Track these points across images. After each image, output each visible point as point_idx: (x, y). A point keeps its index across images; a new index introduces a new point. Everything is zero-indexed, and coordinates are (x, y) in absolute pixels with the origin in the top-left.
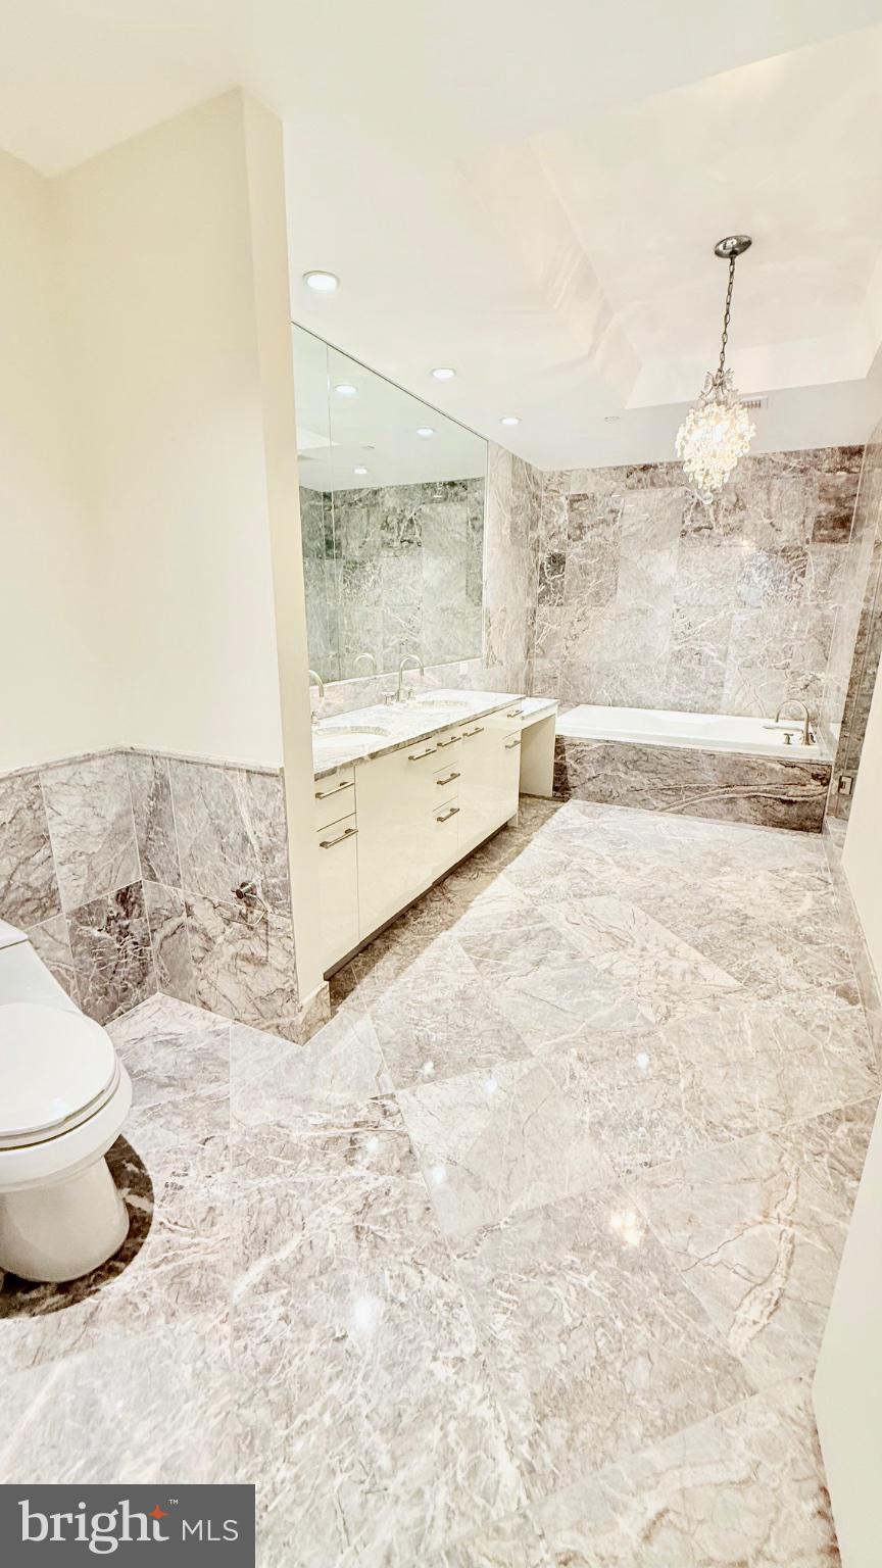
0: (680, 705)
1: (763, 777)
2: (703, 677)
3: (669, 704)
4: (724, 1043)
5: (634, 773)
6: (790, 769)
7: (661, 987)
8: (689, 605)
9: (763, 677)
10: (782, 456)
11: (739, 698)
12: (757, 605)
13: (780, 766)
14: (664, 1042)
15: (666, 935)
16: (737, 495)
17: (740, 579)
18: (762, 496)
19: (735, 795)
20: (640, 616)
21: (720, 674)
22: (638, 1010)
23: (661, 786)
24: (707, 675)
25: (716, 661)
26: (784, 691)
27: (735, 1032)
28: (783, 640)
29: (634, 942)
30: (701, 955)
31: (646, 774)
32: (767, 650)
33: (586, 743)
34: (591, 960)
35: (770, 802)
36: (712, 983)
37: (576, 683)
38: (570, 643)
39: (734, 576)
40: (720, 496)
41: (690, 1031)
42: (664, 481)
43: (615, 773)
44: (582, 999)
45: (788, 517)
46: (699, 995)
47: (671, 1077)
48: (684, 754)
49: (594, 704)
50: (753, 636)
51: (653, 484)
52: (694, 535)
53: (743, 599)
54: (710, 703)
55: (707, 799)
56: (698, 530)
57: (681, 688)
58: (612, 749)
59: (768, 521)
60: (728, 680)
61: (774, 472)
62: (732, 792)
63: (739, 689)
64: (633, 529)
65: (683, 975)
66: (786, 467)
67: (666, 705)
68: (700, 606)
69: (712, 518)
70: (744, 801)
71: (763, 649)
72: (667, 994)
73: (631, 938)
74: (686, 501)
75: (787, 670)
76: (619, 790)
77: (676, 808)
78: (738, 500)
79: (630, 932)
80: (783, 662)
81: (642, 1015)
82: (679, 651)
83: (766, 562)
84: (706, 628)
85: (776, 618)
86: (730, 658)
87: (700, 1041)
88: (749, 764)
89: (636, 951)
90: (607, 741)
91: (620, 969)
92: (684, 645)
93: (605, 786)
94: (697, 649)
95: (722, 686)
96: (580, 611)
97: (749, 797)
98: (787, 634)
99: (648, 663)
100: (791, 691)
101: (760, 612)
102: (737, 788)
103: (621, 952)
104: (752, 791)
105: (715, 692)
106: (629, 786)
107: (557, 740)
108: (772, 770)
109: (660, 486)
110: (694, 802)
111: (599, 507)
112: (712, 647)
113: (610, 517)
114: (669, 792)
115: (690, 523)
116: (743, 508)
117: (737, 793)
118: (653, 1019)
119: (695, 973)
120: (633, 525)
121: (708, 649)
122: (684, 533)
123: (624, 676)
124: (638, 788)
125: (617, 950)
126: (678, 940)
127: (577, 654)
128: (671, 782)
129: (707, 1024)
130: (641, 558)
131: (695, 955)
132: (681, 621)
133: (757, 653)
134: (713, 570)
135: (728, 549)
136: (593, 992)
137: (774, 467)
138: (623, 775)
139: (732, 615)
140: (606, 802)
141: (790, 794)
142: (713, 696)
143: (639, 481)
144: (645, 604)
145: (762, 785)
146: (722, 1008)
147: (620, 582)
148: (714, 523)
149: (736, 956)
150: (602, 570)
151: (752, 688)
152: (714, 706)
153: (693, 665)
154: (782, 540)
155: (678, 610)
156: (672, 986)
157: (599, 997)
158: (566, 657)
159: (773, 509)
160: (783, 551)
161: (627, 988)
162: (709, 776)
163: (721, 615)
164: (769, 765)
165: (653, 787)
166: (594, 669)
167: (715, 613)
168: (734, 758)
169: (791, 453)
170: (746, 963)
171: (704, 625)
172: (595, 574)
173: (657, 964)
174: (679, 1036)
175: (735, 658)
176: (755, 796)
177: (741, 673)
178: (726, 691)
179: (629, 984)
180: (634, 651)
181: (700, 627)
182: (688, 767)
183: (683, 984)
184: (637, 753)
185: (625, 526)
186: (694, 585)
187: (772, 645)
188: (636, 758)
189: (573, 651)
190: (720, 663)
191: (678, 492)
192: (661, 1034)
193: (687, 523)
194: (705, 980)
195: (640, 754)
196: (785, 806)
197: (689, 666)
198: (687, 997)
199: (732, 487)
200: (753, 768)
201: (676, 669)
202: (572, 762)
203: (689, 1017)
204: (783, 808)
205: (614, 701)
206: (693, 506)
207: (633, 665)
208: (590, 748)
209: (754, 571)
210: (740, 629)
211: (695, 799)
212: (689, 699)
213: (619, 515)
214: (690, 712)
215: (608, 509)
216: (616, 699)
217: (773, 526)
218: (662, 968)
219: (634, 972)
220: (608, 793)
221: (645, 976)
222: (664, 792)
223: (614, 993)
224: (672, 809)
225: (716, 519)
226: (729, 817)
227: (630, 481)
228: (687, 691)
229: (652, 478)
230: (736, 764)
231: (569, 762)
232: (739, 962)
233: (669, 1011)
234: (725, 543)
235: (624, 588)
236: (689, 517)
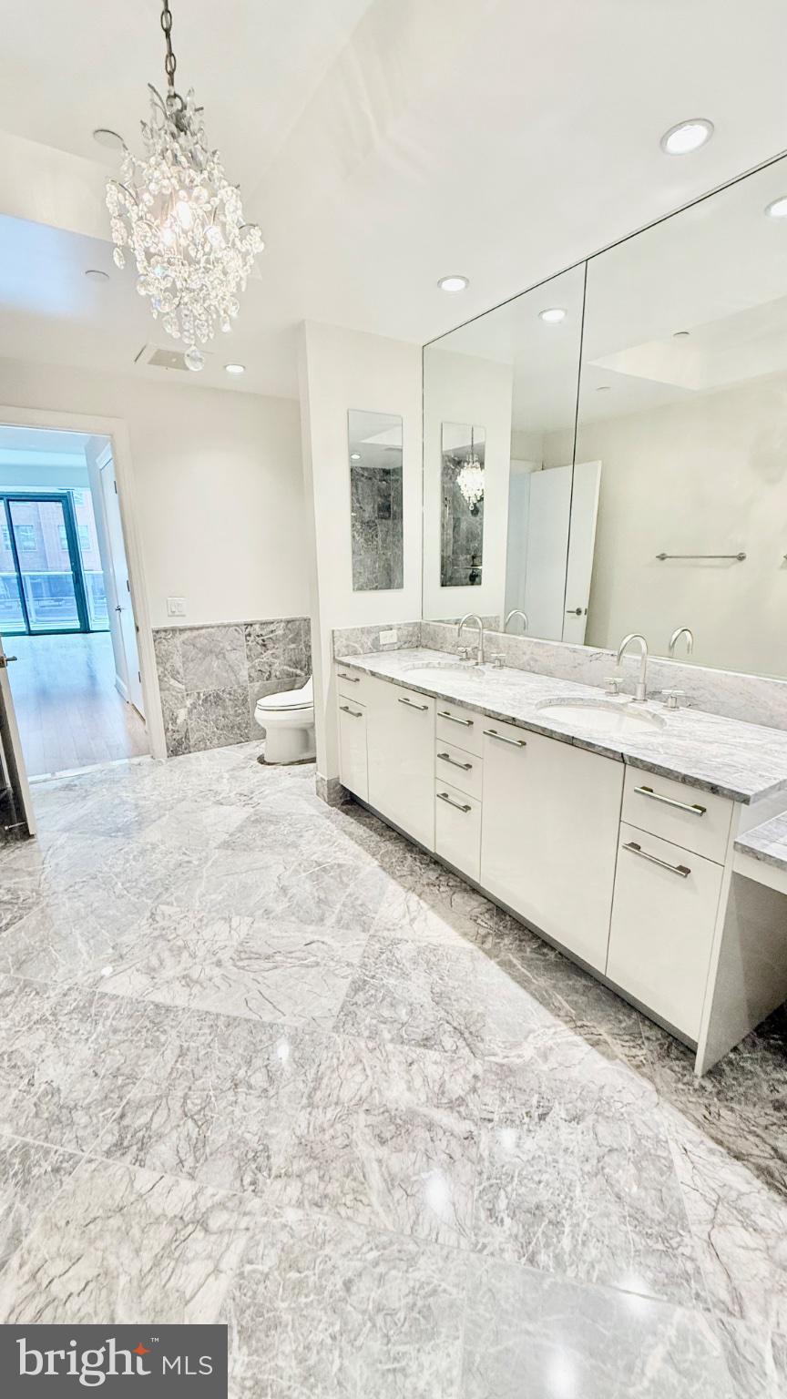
4: (100, 924)
7: (174, 935)
14: (144, 899)
15: (210, 1004)
22: (178, 906)
27: (93, 938)
29: (235, 966)
30: (157, 1001)
34: (251, 919)
36: (129, 971)
41: (129, 916)
44: (223, 888)
46: (136, 950)
47: (128, 885)
65: (161, 962)
72: (164, 932)
73: (243, 968)
79: (252, 975)
81: (172, 905)
87: (118, 914)
89: (225, 956)
91: (220, 927)
103: (235, 944)
118: (163, 907)
119: (151, 972)
125: (241, 944)
126: (195, 1005)
129: (118, 930)
131: (161, 997)
136: (221, 897)
146: (110, 951)
149: (115, 1031)
156: (164, 943)
157: (213, 897)
161: (199, 916)
170: (100, 1028)
173: (193, 956)
174: (136, 908)
179: (201, 920)
183: (156, 951)
192: (149, 901)
194: (138, 970)
198: (146, 940)
203: (136, 926)
218: (185, 954)
219: (207, 933)
221: (194, 936)
223: (206, 906)
232: (108, 1023)
233: (154, 920)
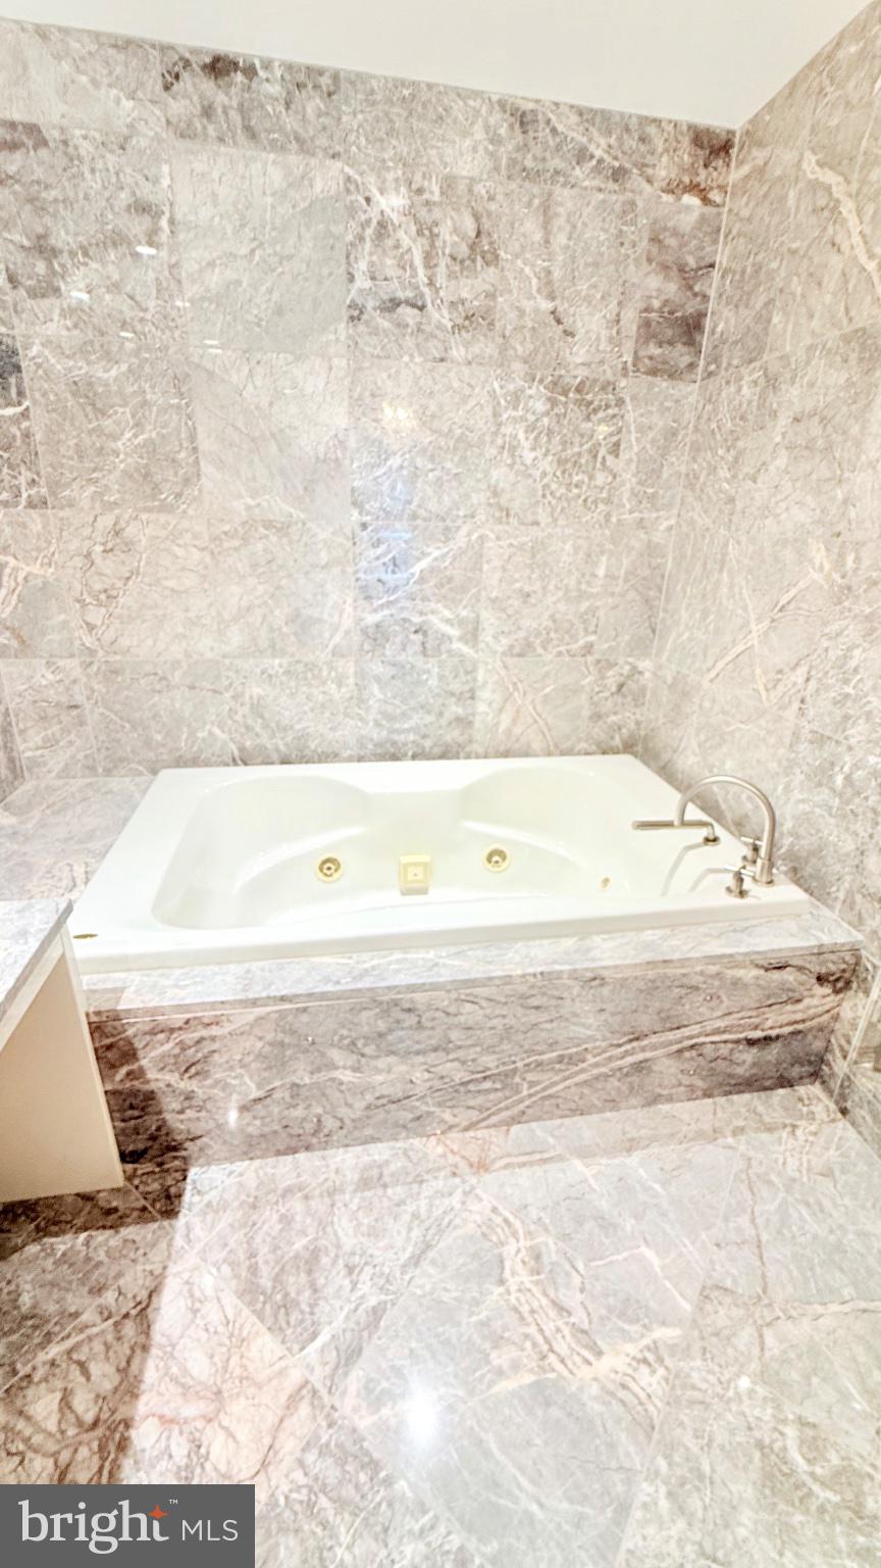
0: (394, 743)
1: (714, 1003)
2: (433, 682)
3: (370, 746)
5: (381, 1063)
6: (776, 975)
8: (388, 513)
9: (547, 675)
10: (574, 118)
11: (506, 719)
12: (530, 519)
13: (755, 972)
16: (477, 217)
17: (494, 451)
18: (531, 227)
19: (648, 1055)
20: (274, 539)
21: (467, 673)
23: (460, 1076)
24: (441, 678)
25: (457, 645)
26: (584, 698)
28: (582, 596)
31: (420, 1059)
32: (552, 617)
33: (208, 1015)
35: (724, 1050)
37: (137, 715)
38: (95, 616)
39: (481, 442)
40: (437, 214)
42: (281, 130)
43: (322, 1076)
45: (588, 299)
48: (523, 989)
49: (195, 762)
50: (527, 588)
51: (251, 134)
52: (383, 323)
53: (503, 502)
54: (453, 735)
55: (577, 1079)
56: (393, 304)
57: (390, 709)
58: (305, 1018)
59: (546, 306)
60: (485, 683)
61: (556, 163)
62: (643, 1049)
63: (506, 701)
64: (214, 279)
66: (582, 156)
67: (362, 746)
68: (414, 517)
69: (422, 276)
70: (667, 1062)
71: (547, 614)
74: (352, 210)
75: (590, 659)
76: (343, 1112)
77: (505, 1114)
78: (478, 234)
80: (581, 643)
82: (378, 626)
83: (547, 413)
84: (432, 570)
85: (568, 547)
86: (487, 637)
88: (685, 981)
90: (283, 999)
92: (386, 612)
93: (298, 1112)
94: (417, 619)
95: (472, 698)
96: (106, 521)
97: (680, 1051)
98: (589, 583)
99: (312, 658)
100: (596, 699)
101: (535, 532)
102: (654, 1039)
104: (691, 1037)
105: (460, 711)
106: (369, 1098)
107: (96, 1029)
108: (736, 983)
109: (274, 146)
110: (550, 1092)
111: (93, 183)
112: (447, 614)
113: (138, 226)
114: (487, 1085)
115: (368, 284)
116: (492, 259)
117: (654, 1047)
120: (212, 264)
121: (441, 619)
122: (356, 313)
123: (257, 691)
124: (400, 1095)
127: (124, 642)
128: (489, 1061)
130: (251, 374)
132: (372, 553)
133: (535, 625)
134: (436, 424)
135: (466, 370)
137: (558, 148)
138: (347, 1076)
139: (482, 538)
140: (308, 1148)
141: (769, 1023)
142: (458, 720)
143: (208, 112)
144: (279, 506)
145: (709, 1021)
147: (205, 443)
148: (426, 290)
150: (145, 403)
151: (530, 698)
152: (461, 740)
153: (411, 656)
154: (578, 358)
155: (364, 526)
158: (92, 652)
159: (557, 274)
160: (578, 390)
162: (587, 1025)
163: (461, 539)
164: (731, 973)
165: (437, 1084)
166: (177, 677)
167: (448, 534)
168: (651, 974)
169: (594, 112)
171: (424, 564)
172: (124, 413)
175: (495, 637)
176: (692, 1047)
177: (506, 667)
178: (481, 707)
180: (272, 630)
181: (417, 569)
182: (534, 1017)
184: (386, 1013)
185: (189, 267)
186: (395, 462)
187: (562, 607)
188: (382, 1025)
189: (110, 635)
190: (466, 649)
191: (326, 178)
193: (362, 282)
195: (396, 1013)
196: (754, 1050)
197: (402, 658)
199: (462, 187)
200: (697, 988)
201: (377, 668)
202: (172, 1078)
204: (749, 1056)
205: (242, 749)
206: (369, 232)
207: (276, 664)
208: (227, 1028)
209: (521, 436)
210: (498, 575)
211: (555, 1084)
212: (408, 730)
213: (164, 223)
214: (414, 757)
215: (124, 197)
216: (248, 744)
217: (559, 322)
220: (309, 1127)
222: (471, 1087)
224: (494, 1119)
225: (431, 283)
226: (633, 1101)
227: (180, 106)
228: (404, 714)
229: (241, 108)
230: (652, 988)
231: (157, 1078)
234: (457, 353)
235: (220, 464)
236: (362, 265)
